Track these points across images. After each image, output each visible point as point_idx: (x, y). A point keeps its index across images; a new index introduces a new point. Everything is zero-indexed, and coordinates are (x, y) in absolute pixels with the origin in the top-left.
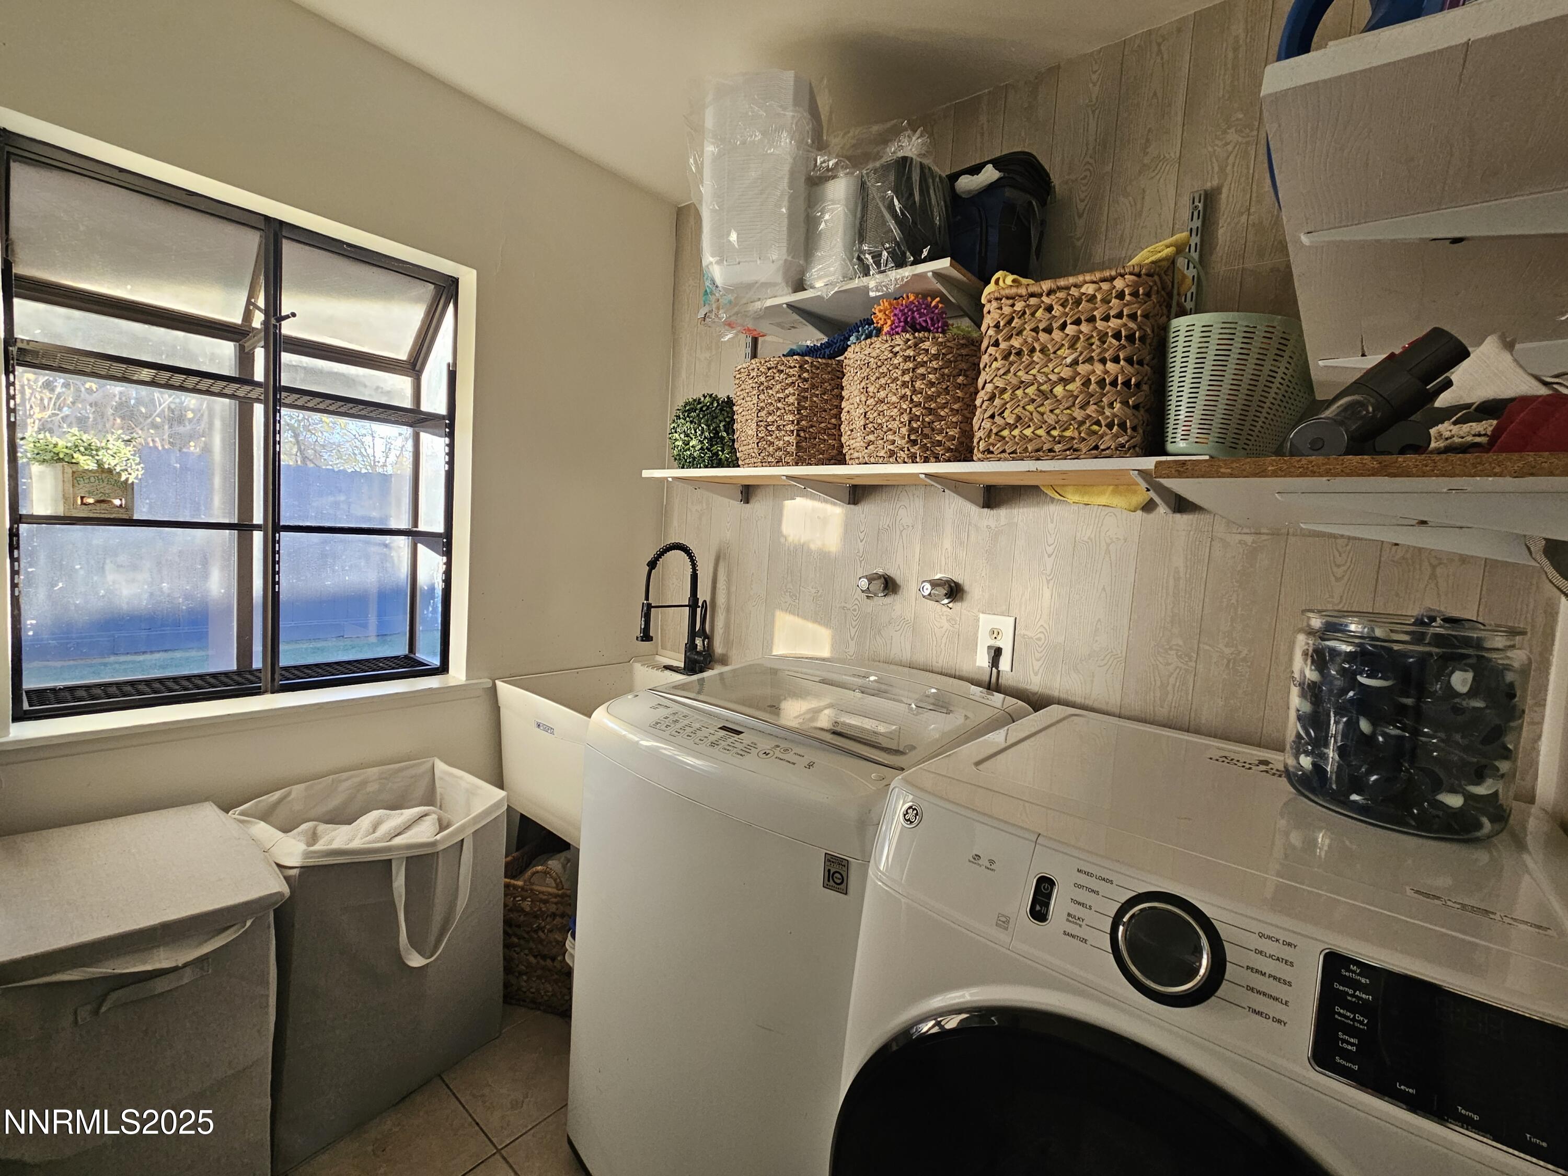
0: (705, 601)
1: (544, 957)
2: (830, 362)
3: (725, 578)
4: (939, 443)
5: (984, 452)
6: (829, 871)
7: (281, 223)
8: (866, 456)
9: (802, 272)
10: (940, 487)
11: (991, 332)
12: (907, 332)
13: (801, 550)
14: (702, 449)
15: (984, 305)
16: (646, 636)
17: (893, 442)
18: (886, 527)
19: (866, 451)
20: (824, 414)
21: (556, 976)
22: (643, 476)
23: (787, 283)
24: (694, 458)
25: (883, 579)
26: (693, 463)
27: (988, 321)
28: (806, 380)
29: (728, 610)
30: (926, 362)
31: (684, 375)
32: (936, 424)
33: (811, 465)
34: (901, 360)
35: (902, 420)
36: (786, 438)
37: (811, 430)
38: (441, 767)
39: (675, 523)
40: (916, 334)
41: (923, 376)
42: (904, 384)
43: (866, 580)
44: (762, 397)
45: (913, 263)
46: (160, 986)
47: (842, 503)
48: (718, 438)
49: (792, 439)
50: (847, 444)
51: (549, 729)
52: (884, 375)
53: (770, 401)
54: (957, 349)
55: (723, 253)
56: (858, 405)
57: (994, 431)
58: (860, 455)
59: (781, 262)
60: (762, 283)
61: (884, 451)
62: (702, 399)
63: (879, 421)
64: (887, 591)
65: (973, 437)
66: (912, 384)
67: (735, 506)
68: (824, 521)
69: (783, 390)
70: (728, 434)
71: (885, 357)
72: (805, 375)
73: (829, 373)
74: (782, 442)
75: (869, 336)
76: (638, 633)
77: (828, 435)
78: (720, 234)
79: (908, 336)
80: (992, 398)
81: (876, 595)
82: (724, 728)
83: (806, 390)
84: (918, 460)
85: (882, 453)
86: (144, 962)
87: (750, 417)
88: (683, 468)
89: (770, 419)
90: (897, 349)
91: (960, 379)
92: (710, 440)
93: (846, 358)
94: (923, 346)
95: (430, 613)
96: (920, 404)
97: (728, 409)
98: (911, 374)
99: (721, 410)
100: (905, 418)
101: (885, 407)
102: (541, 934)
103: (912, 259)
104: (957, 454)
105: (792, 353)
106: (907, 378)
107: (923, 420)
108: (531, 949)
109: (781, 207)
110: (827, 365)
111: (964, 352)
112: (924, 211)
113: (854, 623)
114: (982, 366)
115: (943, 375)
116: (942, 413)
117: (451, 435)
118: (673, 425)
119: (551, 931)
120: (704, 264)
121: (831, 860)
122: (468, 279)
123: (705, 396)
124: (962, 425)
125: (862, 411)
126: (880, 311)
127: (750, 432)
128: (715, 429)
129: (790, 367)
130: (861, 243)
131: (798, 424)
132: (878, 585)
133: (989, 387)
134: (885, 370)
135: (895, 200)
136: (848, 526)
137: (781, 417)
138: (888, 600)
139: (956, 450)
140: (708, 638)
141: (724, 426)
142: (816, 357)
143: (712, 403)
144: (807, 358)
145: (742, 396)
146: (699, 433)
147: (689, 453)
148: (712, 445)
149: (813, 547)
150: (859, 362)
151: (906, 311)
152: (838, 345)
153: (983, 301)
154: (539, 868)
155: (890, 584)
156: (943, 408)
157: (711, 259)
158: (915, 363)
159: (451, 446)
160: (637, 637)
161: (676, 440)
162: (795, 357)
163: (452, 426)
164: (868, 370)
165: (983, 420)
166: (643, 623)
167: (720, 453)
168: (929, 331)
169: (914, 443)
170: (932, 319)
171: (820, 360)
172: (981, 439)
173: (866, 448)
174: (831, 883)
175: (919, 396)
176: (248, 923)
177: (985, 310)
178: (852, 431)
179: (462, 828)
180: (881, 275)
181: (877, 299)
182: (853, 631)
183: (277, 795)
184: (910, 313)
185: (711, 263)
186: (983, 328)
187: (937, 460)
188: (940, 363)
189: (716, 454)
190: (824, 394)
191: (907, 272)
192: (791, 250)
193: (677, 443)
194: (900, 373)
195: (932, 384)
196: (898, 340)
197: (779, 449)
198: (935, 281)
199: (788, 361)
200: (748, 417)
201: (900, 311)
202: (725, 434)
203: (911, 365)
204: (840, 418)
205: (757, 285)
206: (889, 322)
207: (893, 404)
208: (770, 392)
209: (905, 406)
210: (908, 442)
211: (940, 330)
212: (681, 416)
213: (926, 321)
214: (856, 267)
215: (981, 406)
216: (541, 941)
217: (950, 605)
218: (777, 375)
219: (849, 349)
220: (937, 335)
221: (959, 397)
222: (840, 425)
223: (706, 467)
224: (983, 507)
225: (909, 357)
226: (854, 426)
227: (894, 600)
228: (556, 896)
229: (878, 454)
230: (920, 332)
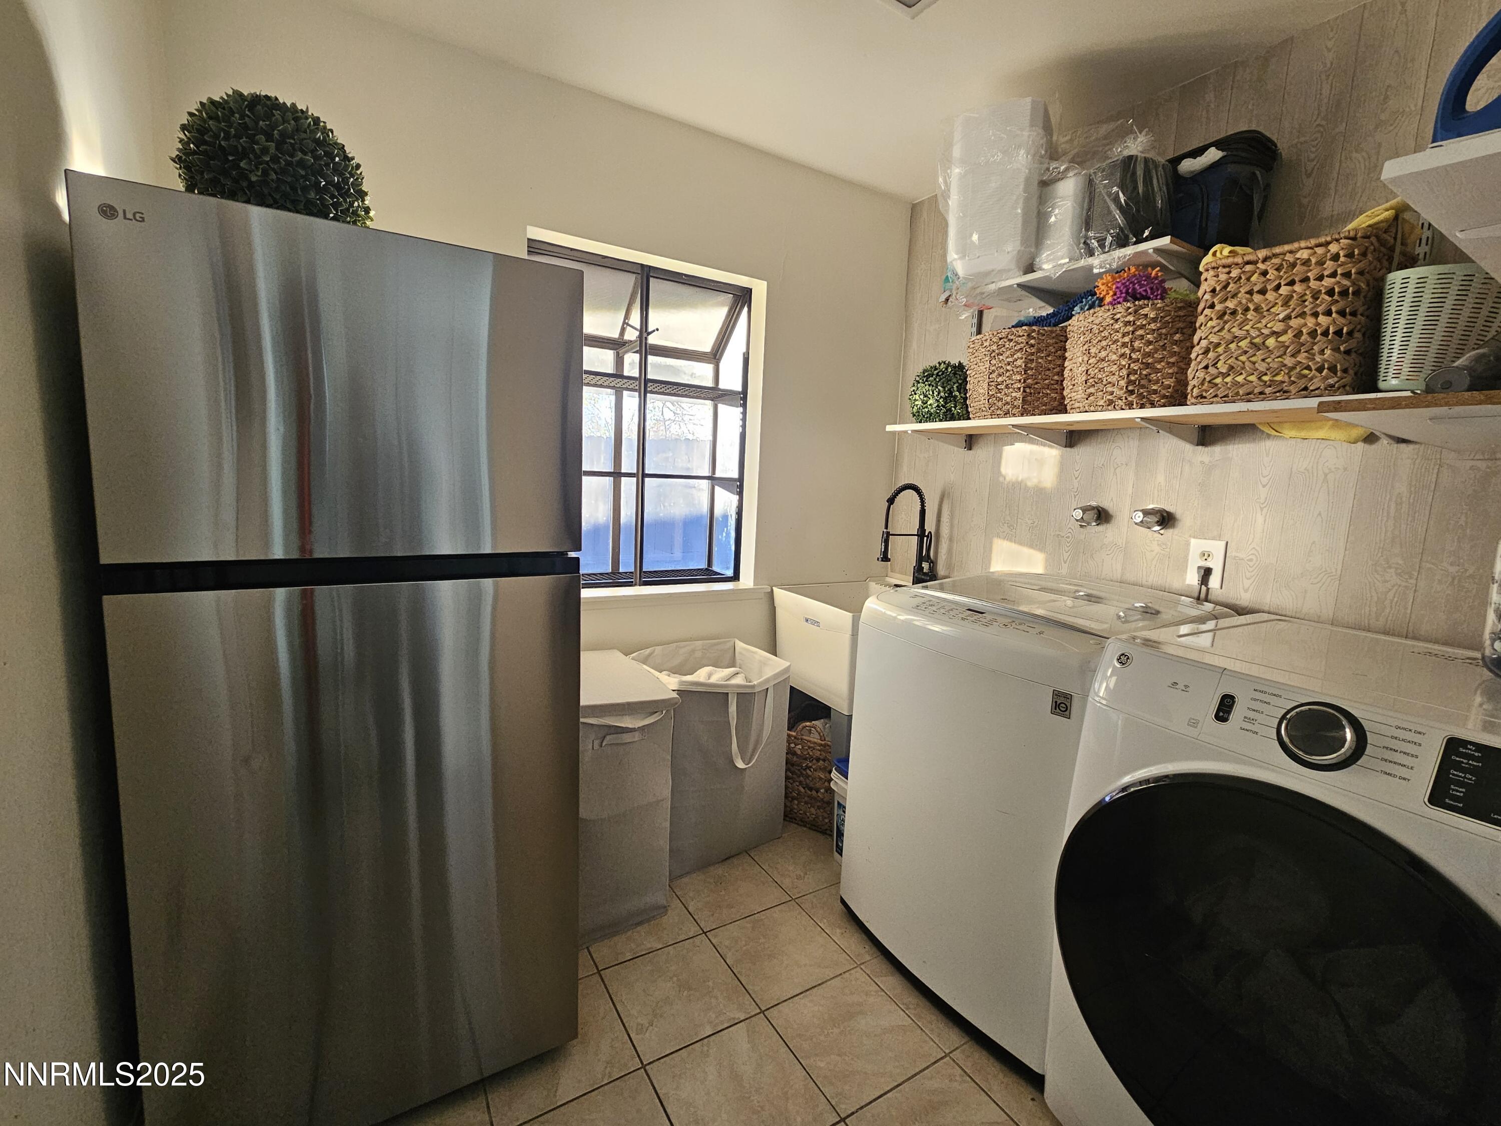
0: (930, 532)
1: (811, 789)
2: (1054, 329)
3: (948, 513)
4: (1155, 392)
5: (1197, 397)
6: (1056, 702)
7: (650, 267)
8: (1086, 405)
9: (1033, 259)
10: (1155, 428)
11: (1207, 297)
12: (1128, 301)
13: (1018, 486)
14: (938, 406)
15: (1201, 273)
16: (885, 558)
17: (1112, 393)
18: (1101, 465)
19: (1086, 401)
20: (1047, 373)
21: (819, 804)
22: (887, 430)
23: (1019, 268)
24: (931, 414)
25: (1096, 511)
26: (930, 418)
27: (1204, 287)
28: (1032, 346)
29: (951, 540)
30: (1145, 325)
31: (914, 345)
32: (1152, 376)
33: (1035, 415)
34: (1122, 325)
35: (1121, 374)
36: (1014, 394)
37: (1036, 386)
38: (740, 645)
39: (905, 468)
40: (1137, 303)
41: (1142, 337)
42: (1124, 345)
43: (1080, 511)
44: (993, 362)
45: (1135, 243)
46: (627, 738)
47: (1059, 447)
48: (952, 397)
49: (1019, 395)
50: (1069, 396)
51: (816, 623)
52: (1105, 338)
53: (1000, 365)
54: (1175, 312)
55: (963, 252)
56: (1081, 364)
57: (1208, 379)
58: (1081, 405)
59: (1015, 252)
60: (999, 271)
61: (1103, 401)
62: (938, 365)
63: (1100, 376)
64: (1098, 522)
65: (1187, 384)
66: (1131, 344)
67: (960, 452)
68: (1041, 462)
69: (1012, 356)
70: (960, 393)
71: (1107, 324)
72: (1032, 342)
73: (1053, 338)
74: (1009, 398)
75: (1092, 307)
76: (879, 555)
77: (1051, 390)
78: (964, 236)
79: (1129, 304)
80: (1206, 352)
81: (1089, 524)
82: (969, 610)
83: (1032, 354)
84: (1135, 406)
85: (1101, 403)
86: (621, 723)
87: (982, 379)
88: (920, 422)
89: (1000, 379)
90: (1118, 316)
91: (1177, 337)
92: (945, 399)
93: (1070, 325)
94: (1143, 312)
95: (725, 537)
96: (1139, 360)
97: (960, 373)
98: (1130, 336)
99: (955, 374)
100: (1124, 372)
101: (1106, 365)
102: (808, 771)
103: (1134, 239)
104: (1172, 400)
105: (1020, 324)
106: (1127, 339)
107: (1141, 373)
108: (801, 782)
109: (1016, 208)
110: (1052, 332)
111: (1181, 313)
112: (1149, 197)
113: (1067, 549)
114: (1198, 325)
115: (1160, 335)
116: (1159, 366)
117: (744, 406)
118: (914, 388)
119: (815, 770)
120: (949, 260)
121: (1056, 694)
122: (760, 289)
123: (940, 364)
124: (1177, 375)
125: (1084, 369)
126: (1103, 284)
127: (982, 391)
128: (949, 390)
129: (1020, 336)
130: (1087, 230)
131: (1025, 382)
132: (1091, 515)
133: (1204, 343)
134: (1107, 334)
135: (1121, 195)
136: (1063, 468)
137: (1009, 377)
138: (1101, 528)
139: (1172, 396)
140: (932, 563)
141: (957, 387)
142: (1043, 326)
143: (947, 369)
144: (1034, 328)
145: (975, 362)
146: (936, 393)
147: (926, 410)
148: (946, 403)
149: (1029, 484)
150: (1082, 329)
151: (1127, 284)
152: (1063, 314)
153: (1201, 269)
154: (808, 724)
155: (1103, 514)
156: (1160, 362)
157: (956, 256)
158: (1135, 326)
159: (744, 413)
160: (878, 559)
161: (915, 400)
162: (1024, 328)
163: (745, 399)
164: (1091, 335)
165: (1197, 370)
166: (883, 547)
167: (953, 409)
168: (1148, 298)
169: (1131, 392)
170: (1151, 289)
171: (1046, 328)
172: (1194, 386)
173: (1087, 399)
174: (1058, 710)
175: (1138, 353)
176: (664, 712)
177: (1203, 278)
178: (1074, 385)
179: (767, 681)
180: (1105, 255)
181: (1100, 275)
182: (1066, 555)
183: (648, 651)
184: (1131, 286)
185: (955, 259)
186: (1200, 294)
187: (1153, 405)
188: (1158, 325)
189: (950, 410)
190: (1048, 356)
191: (1129, 251)
192: (1024, 242)
193: (916, 403)
194: (1120, 335)
195: (1149, 343)
196: (1120, 308)
197: (1007, 403)
198: (1155, 256)
199: (1018, 331)
200: (980, 379)
201: (1123, 284)
202: (957, 393)
203: (1131, 329)
204: (1063, 375)
205: (994, 273)
206: (1111, 293)
207: (1113, 361)
208: (1001, 357)
209: (1124, 363)
210: (1125, 393)
211: (1159, 297)
212: (921, 381)
213: (1146, 291)
214: (1082, 251)
215: (1196, 359)
216: (808, 776)
217: (1162, 532)
218: (1008, 343)
219: (1074, 318)
220: (1156, 302)
221: (1175, 352)
222: (1062, 381)
223: (941, 420)
224: (1197, 445)
225: (1130, 322)
226: (1076, 381)
227: (1107, 529)
228: (821, 745)
229: (1097, 404)
230: (1139, 300)
